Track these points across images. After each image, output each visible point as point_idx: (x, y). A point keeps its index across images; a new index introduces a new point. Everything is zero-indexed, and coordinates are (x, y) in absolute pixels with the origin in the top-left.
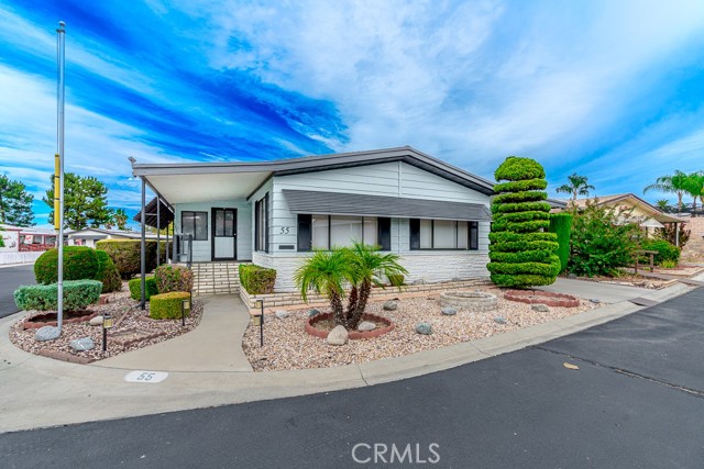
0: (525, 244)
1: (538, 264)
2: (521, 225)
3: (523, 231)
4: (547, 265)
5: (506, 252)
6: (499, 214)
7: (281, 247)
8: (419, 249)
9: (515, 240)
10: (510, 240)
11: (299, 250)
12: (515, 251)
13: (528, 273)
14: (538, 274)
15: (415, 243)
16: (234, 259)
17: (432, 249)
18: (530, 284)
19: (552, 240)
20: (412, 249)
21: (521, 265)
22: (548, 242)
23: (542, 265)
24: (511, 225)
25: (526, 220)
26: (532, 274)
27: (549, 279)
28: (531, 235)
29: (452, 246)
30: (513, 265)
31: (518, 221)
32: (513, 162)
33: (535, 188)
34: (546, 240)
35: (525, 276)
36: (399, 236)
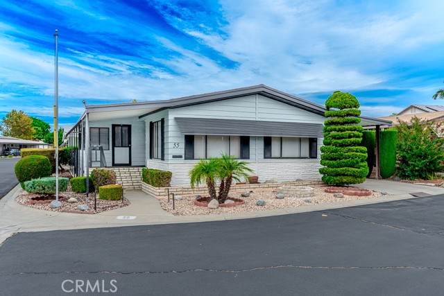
0: (342, 155)
1: (350, 169)
2: (340, 141)
3: (342, 145)
4: (356, 169)
5: (330, 160)
6: (327, 133)
7: (174, 157)
8: (271, 158)
9: (336, 151)
10: (332, 152)
11: (185, 159)
12: (335, 159)
13: (344, 175)
14: (351, 175)
15: (267, 154)
16: (129, 165)
17: (281, 158)
18: (345, 183)
19: (361, 152)
20: (265, 158)
21: (339, 170)
22: (358, 154)
23: (354, 169)
24: (334, 141)
25: (343, 138)
26: (347, 175)
27: (359, 179)
28: (347, 148)
29: (297, 156)
30: (334, 169)
31: (338, 139)
32: (336, 97)
33: (351, 115)
34: (357, 152)
35: (342, 177)
36: (256, 148)
